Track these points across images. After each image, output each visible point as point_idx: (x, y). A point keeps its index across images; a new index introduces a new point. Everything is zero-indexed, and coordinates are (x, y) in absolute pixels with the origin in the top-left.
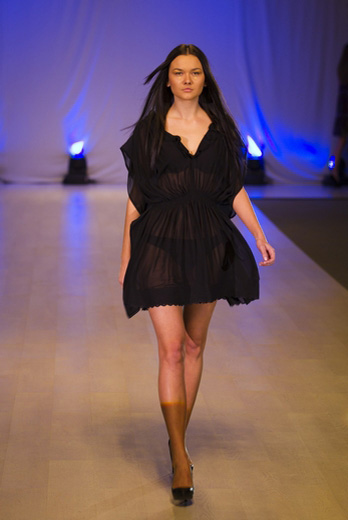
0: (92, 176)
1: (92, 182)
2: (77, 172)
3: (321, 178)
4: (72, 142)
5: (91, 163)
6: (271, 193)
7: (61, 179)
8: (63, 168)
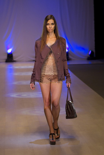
0: (14, 60)
1: (15, 61)
2: (10, 58)
3: (86, 58)
4: (8, 49)
5: (14, 55)
6: (71, 63)
7: (5, 61)
8: (6, 57)
